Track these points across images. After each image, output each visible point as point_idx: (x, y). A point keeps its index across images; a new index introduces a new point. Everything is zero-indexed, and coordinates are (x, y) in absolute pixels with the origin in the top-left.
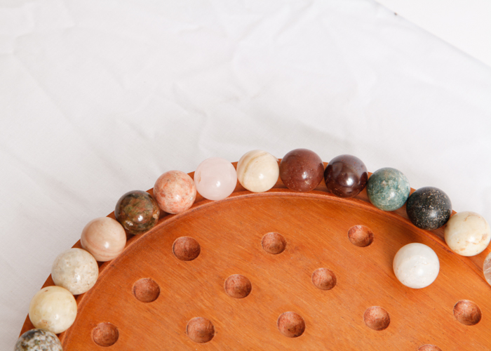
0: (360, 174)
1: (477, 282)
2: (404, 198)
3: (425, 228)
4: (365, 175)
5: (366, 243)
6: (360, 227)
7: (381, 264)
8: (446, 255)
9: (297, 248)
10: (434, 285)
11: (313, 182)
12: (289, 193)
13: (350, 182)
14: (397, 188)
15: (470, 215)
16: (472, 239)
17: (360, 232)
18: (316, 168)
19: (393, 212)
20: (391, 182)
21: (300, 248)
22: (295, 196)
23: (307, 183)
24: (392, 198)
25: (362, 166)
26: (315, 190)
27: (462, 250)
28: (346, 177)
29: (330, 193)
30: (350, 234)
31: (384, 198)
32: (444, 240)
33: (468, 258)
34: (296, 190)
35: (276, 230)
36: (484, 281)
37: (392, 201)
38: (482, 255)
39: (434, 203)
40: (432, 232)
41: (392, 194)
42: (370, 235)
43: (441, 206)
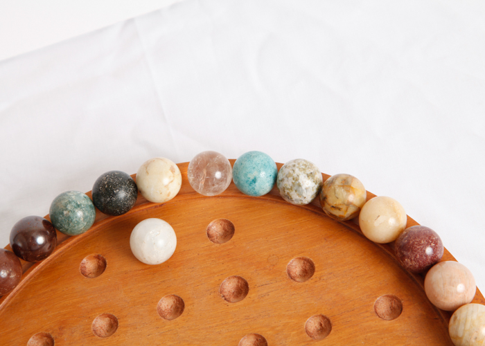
0: (42, 226)
1: (202, 204)
2: (90, 206)
3: (128, 209)
4: (45, 222)
5: (102, 267)
6: (84, 260)
7: (129, 267)
8: (163, 211)
9: (61, 329)
10: (179, 239)
11: (16, 271)
12: (8, 298)
13: (40, 240)
14: (78, 206)
15: (147, 166)
16: (166, 181)
17: (89, 264)
18: (6, 259)
19: (95, 223)
20: (69, 207)
21: (62, 325)
22: (15, 294)
23: (12, 276)
24: (82, 216)
25: (37, 219)
26: (25, 273)
27: (169, 195)
28: (34, 239)
29: (37, 264)
30: (84, 273)
31: (78, 223)
32: (148, 202)
33: (179, 195)
34: (11, 289)
35: (31, 334)
36: (205, 197)
37: (85, 218)
38: (185, 182)
39: (115, 186)
40: (136, 206)
41: (80, 214)
42: (98, 257)
43: (121, 183)
